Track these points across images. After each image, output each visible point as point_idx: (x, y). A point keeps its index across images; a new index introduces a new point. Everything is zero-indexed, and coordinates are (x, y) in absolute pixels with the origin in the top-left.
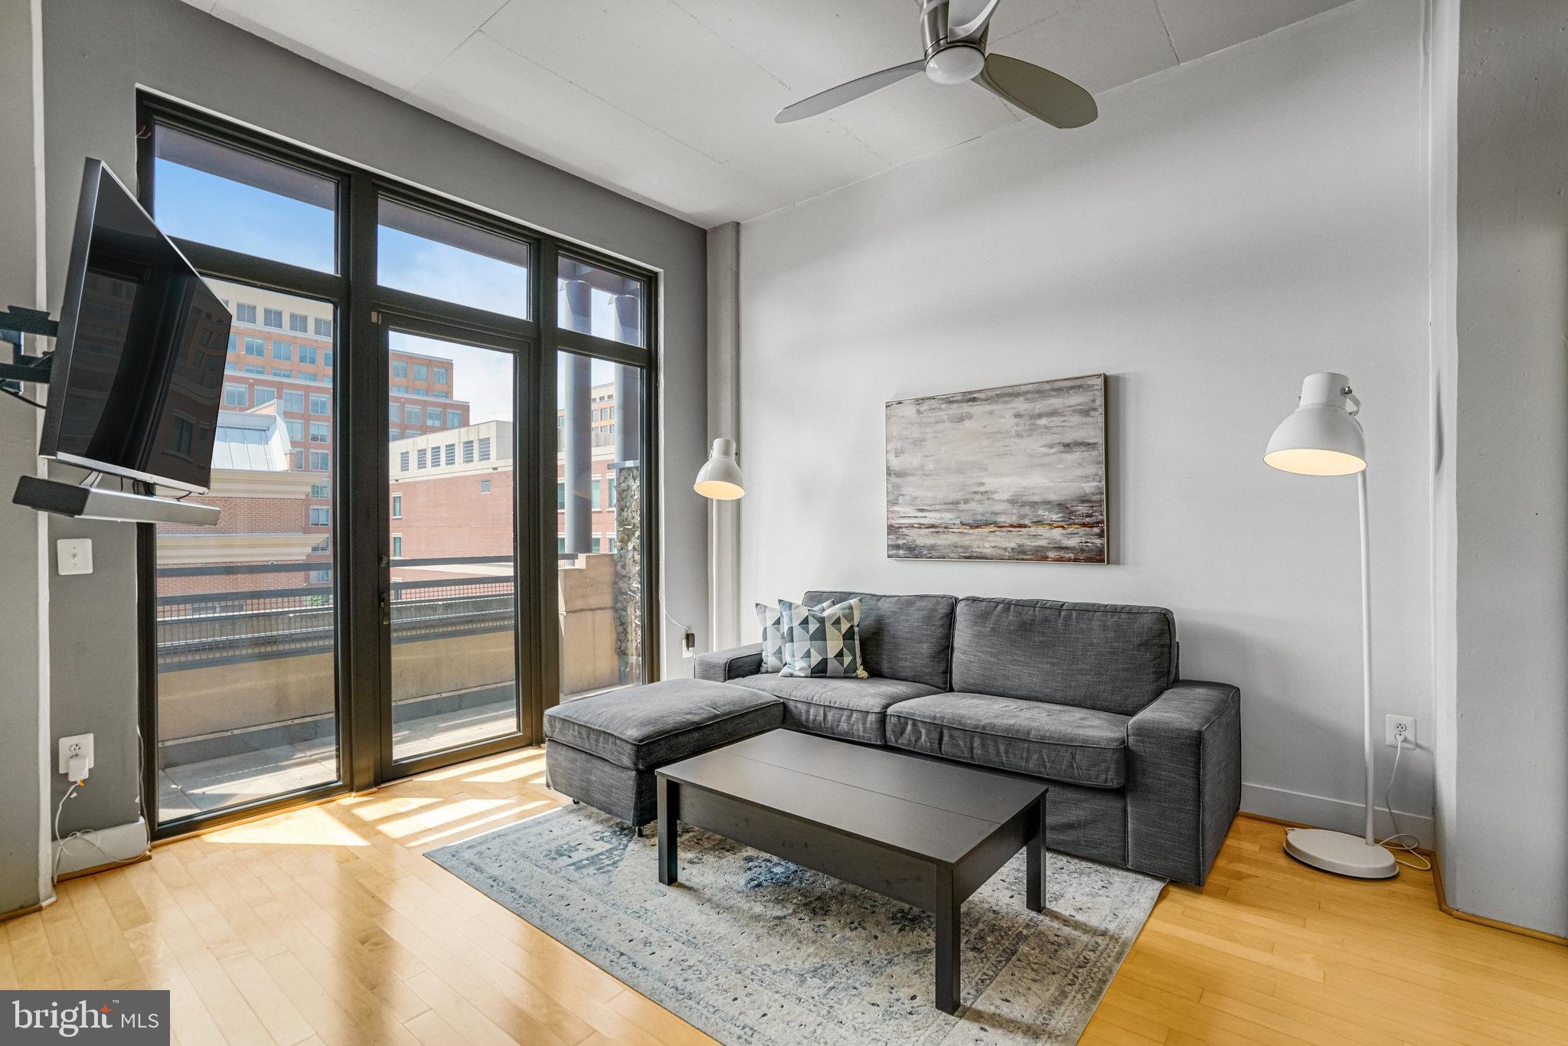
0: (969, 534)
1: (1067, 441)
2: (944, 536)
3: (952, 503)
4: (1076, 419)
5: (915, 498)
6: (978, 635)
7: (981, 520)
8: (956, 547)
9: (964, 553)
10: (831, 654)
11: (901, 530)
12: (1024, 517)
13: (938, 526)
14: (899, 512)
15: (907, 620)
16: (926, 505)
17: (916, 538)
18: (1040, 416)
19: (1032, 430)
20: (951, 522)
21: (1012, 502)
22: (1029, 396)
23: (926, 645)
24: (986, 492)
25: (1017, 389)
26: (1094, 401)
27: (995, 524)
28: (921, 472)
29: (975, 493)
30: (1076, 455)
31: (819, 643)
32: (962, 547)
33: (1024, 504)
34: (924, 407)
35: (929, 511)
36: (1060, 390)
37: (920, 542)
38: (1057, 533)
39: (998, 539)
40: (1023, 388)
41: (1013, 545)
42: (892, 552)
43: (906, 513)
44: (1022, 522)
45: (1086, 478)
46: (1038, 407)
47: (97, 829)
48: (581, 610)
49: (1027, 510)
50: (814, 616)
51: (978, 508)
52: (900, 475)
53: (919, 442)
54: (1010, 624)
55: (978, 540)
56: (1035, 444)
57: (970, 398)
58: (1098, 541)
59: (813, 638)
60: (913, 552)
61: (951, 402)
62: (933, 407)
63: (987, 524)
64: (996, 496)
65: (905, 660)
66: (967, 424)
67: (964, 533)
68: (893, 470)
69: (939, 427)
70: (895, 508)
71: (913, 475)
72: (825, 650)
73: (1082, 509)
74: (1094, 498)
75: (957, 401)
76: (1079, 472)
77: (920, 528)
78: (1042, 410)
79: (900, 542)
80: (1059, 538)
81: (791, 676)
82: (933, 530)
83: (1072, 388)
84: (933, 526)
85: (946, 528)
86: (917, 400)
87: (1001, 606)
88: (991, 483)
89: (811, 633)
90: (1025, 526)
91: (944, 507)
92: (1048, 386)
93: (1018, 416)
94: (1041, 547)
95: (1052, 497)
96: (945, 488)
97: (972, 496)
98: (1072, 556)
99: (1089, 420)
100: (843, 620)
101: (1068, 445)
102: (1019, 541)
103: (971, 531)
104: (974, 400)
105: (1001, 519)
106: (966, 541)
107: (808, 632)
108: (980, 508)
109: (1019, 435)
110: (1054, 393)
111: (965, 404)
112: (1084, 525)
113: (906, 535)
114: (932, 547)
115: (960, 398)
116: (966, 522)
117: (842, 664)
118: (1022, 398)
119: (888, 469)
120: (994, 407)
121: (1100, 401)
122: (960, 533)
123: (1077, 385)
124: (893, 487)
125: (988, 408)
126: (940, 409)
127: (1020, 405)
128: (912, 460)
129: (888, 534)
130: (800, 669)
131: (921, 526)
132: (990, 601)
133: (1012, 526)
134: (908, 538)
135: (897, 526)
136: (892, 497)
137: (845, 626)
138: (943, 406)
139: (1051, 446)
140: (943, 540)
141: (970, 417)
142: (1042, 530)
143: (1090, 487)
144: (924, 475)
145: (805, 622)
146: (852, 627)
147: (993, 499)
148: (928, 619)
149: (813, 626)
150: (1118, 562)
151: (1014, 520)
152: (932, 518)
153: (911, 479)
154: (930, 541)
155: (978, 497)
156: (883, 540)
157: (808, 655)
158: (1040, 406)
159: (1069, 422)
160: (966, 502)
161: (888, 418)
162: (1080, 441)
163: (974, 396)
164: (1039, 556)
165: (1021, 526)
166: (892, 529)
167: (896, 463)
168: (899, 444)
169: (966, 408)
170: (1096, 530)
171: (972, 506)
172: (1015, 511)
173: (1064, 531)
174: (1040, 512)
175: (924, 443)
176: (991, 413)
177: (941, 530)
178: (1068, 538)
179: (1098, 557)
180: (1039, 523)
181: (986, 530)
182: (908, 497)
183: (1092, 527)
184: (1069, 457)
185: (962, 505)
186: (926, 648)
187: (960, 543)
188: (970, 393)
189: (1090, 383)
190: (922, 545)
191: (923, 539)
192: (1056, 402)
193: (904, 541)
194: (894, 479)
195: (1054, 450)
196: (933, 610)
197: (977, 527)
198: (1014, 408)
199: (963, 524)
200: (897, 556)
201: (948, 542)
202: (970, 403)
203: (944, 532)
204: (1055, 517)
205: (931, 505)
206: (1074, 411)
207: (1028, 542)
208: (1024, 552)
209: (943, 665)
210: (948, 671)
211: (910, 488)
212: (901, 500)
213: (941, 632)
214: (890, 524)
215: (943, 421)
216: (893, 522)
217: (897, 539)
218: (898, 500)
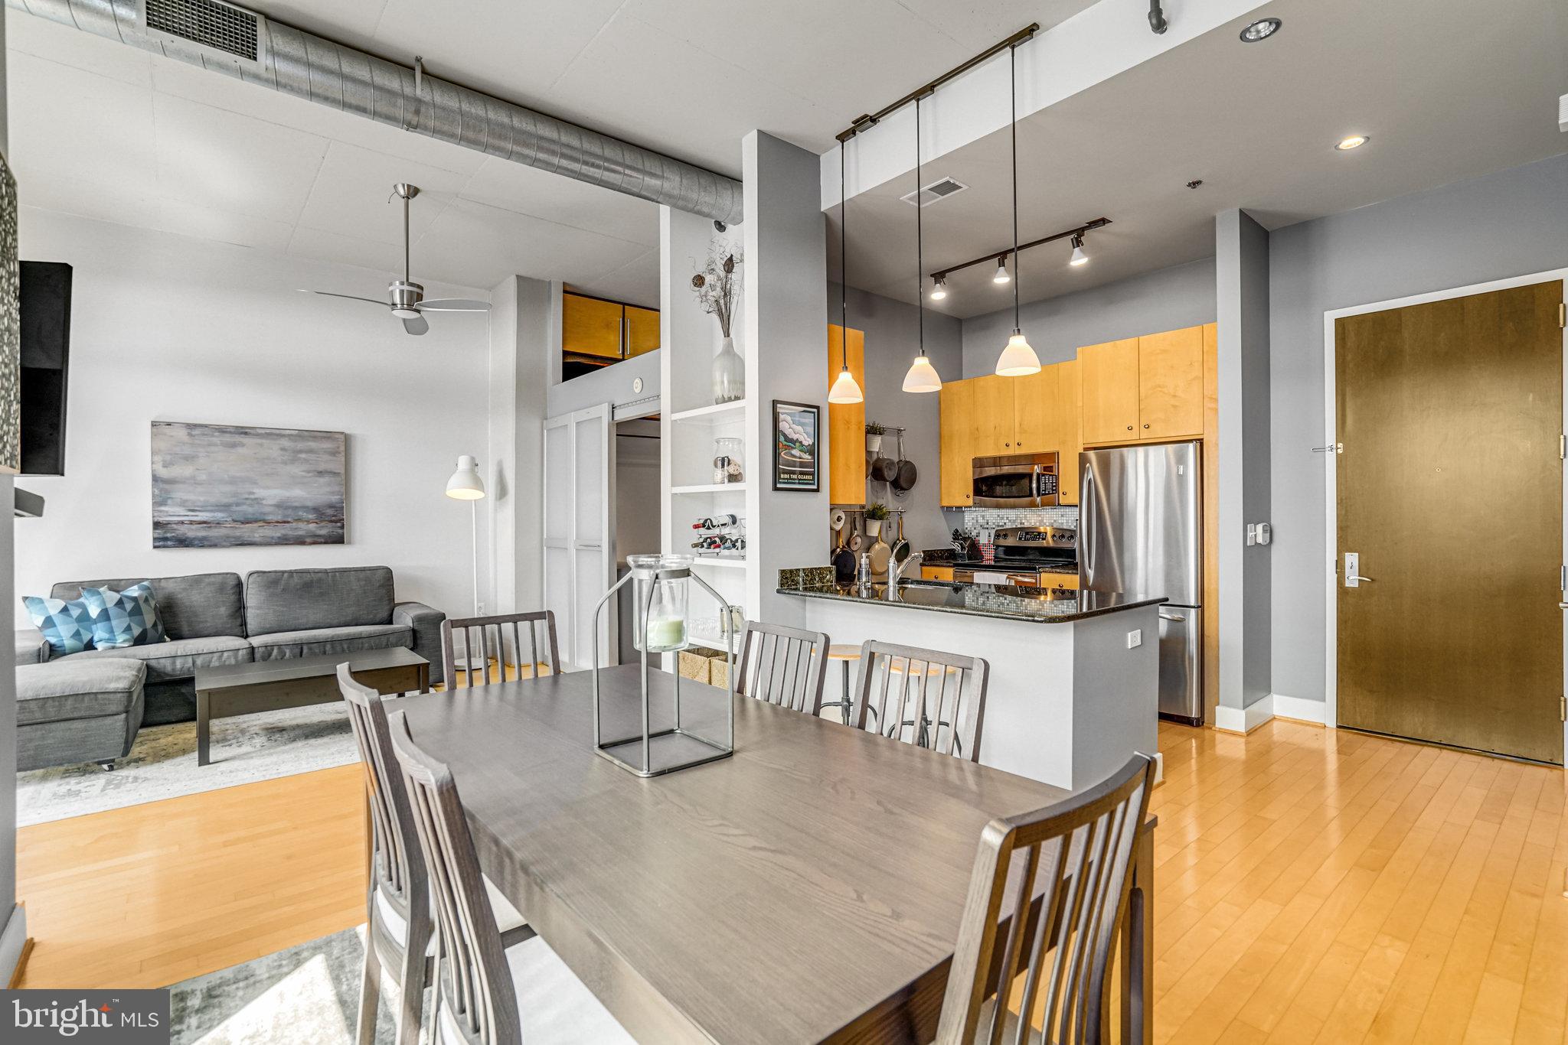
0: (240, 528)
1: (320, 470)
2: (217, 530)
3: (225, 506)
4: (326, 457)
5: (186, 501)
7: (251, 518)
8: (228, 537)
9: (234, 541)
11: (169, 526)
12: (288, 516)
13: (210, 523)
14: (167, 512)
16: (198, 506)
17: (186, 532)
18: (301, 452)
19: (294, 461)
20: (223, 519)
21: (279, 506)
22: (292, 437)
23: (223, 609)
24: (256, 499)
25: (283, 432)
26: (338, 448)
27: (265, 521)
28: (193, 481)
29: (247, 499)
30: (325, 480)
32: (233, 537)
33: (287, 508)
34: (196, 432)
35: (199, 511)
36: (315, 437)
37: (191, 534)
38: (312, 526)
39: (266, 531)
40: (288, 432)
41: (279, 535)
42: (157, 544)
43: (173, 513)
44: (286, 519)
45: (333, 493)
46: (299, 446)
49: (290, 512)
51: (249, 510)
52: (171, 482)
53: (188, 459)
54: (296, 585)
55: (245, 531)
56: (297, 470)
57: (243, 431)
58: (340, 531)
60: (183, 543)
61: (224, 432)
62: (206, 433)
63: (256, 521)
64: (264, 502)
66: (240, 450)
67: (236, 528)
68: (160, 478)
69: (213, 449)
70: (163, 508)
71: (184, 483)
73: (330, 512)
74: (338, 505)
75: (230, 432)
76: (328, 489)
78: (302, 448)
79: (169, 535)
80: (314, 529)
82: (205, 525)
83: (325, 437)
84: (205, 522)
85: (218, 523)
86: (188, 425)
88: (260, 493)
90: (288, 522)
91: (217, 508)
92: (306, 433)
93: (283, 449)
94: (301, 536)
95: (309, 504)
96: (220, 493)
97: (244, 501)
98: (323, 540)
99: (335, 458)
101: (321, 472)
102: (283, 532)
103: (242, 526)
104: (246, 433)
105: (269, 518)
106: (238, 533)
108: (250, 510)
109: (285, 463)
110: (311, 439)
111: (237, 436)
112: (331, 521)
114: (204, 538)
115: (232, 430)
116: (237, 519)
118: (287, 439)
119: (154, 476)
120: (264, 441)
121: (342, 448)
122: (232, 527)
123: (328, 435)
124: (161, 491)
125: (259, 441)
126: (213, 436)
127: (285, 443)
128: (182, 471)
129: (154, 529)
131: (191, 523)
132: (276, 572)
133: (278, 522)
134: (177, 531)
135: (164, 522)
136: (159, 499)
138: (217, 434)
139: (309, 472)
140: (214, 533)
141: (243, 445)
142: (301, 525)
143: (335, 498)
144: (195, 483)
147: (262, 504)
148: (220, 590)
150: (349, 543)
151: (279, 518)
152: (203, 516)
153: (181, 486)
154: (202, 534)
155: (248, 502)
156: (149, 533)
158: (300, 445)
159: (320, 457)
160: (238, 505)
161: (154, 434)
162: (329, 470)
163: (247, 431)
164: (300, 541)
165: (285, 522)
166: (157, 525)
167: (164, 473)
168: (168, 458)
169: (239, 439)
170: (339, 524)
171: (244, 508)
172: (280, 512)
173: (318, 526)
174: (300, 513)
175: (196, 459)
176: (261, 445)
177: (212, 525)
178: (320, 530)
179: (339, 540)
180: (299, 520)
181: (256, 525)
182: (179, 500)
183: (336, 523)
184: (322, 480)
185: (234, 507)
186: (224, 611)
187: (231, 535)
188: (242, 427)
189: (337, 436)
190: (193, 537)
191: (192, 532)
192: (313, 445)
193: (173, 534)
194: (161, 485)
195: (310, 474)
196: (223, 583)
197: (247, 523)
198: (279, 444)
199: (234, 521)
200: (165, 547)
201: (221, 534)
202: (242, 436)
203: (216, 527)
204: (310, 516)
205: (202, 507)
206: (325, 452)
207: (290, 533)
208: (286, 539)
209: (239, 620)
210: (244, 624)
211: (180, 493)
212: (169, 502)
213: (233, 598)
214: (156, 520)
215: (215, 445)
216: (160, 519)
217: (165, 532)
218: (166, 502)
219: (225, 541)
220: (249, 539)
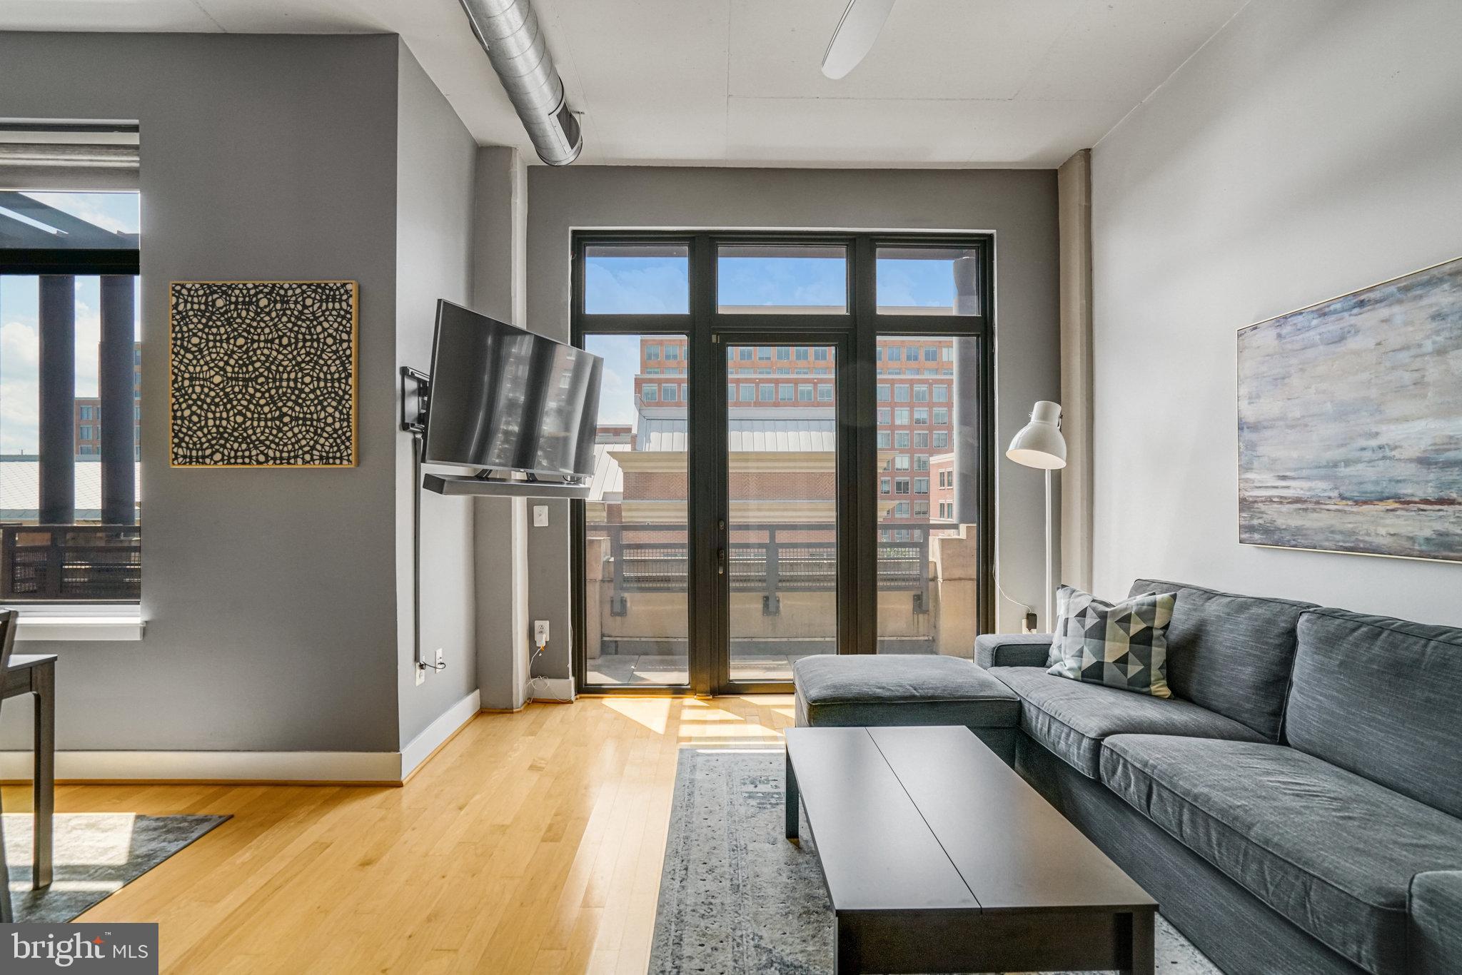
0: (1352, 513)
2: (1315, 516)
3: (1325, 467)
5: (1274, 461)
6: (1321, 669)
7: (1371, 493)
8: (1332, 532)
9: (1344, 542)
10: (1109, 659)
11: (1256, 505)
13: (1306, 501)
14: (1253, 481)
15: (1232, 631)
16: (1289, 470)
17: (1275, 516)
20: (1326, 494)
21: (1424, 462)
23: (1249, 670)
24: (1381, 448)
27: (1396, 498)
28: (1284, 423)
29: (1363, 449)
31: (1095, 641)
32: (1341, 532)
33: (1449, 465)
34: (1286, 330)
35: (1294, 478)
37: (1281, 522)
39: (1398, 522)
41: (1427, 533)
42: (1245, 536)
43: (1264, 482)
44: (1441, 495)
47: (549, 678)
48: (960, 579)
50: (1094, 609)
51: (1368, 474)
52: (1255, 427)
53: (1280, 380)
54: (1371, 661)
55: (1361, 520)
57: (1360, 302)
59: (1089, 634)
60: (1272, 538)
61: (1325, 314)
62: (1298, 326)
63: (1382, 499)
64: (1397, 454)
65: (1220, 685)
66: (1353, 344)
67: (1346, 513)
68: (1245, 423)
69: (1310, 353)
70: (1250, 475)
71: (1271, 427)
72: (1100, 651)
75: (1333, 312)
77: (1281, 503)
79: (1255, 522)
81: (1060, 675)
82: (1299, 506)
84: (1298, 500)
85: (1318, 503)
86: (1277, 320)
87: (1364, 629)
88: (1391, 432)
89: (1087, 627)
90: (1447, 502)
91: (1315, 472)
93: (1437, 318)
96: (1318, 444)
97: (1358, 454)
100: (1134, 619)
102: (1439, 526)
103: (1355, 509)
104: (1360, 304)
106: (1348, 523)
107: (1083, 627)
109: (1440, 351)
111: (1346, 314)
113: (1262, 513)
114: (1298, 531)
115: (1338, 306)
116: (1347, 495)
117: (1125, 673)
119: (1240, 420)
120: (1392, 310)
122: (1339, 511)
124: (1246, 447)
125: (1383, 313)
126: (1309, 328)
127: (1439, 299)
128: (1269, 407)
129: (1241, 510)
130: (1070, 669)
131: (1282, 500)
132: (1354, 618)
134: (1264, 515)
135: (1251, 499)
136: (1245, 459)
137: (1136, 627)
138: (1313, 322)
140: (1315, 521)
141: (1353, 332)
144: (1288, 426)
145: (1082, 614)
146: (1150, 629)
147: (1392, 459)
148: (1259, 633)
149: (1091, 621)
152: (1297, 488)
153: (1268, 433)
154: (1295, 522)
155: (1369, 455)
156: (1234, 519)
157: (1080, 654)
160: (1347, 463)
161: (1240, 351)
163: (1362, 297)
165: (1439, 502)
166: (1245, 504)
167: (1250, 414)
168: (1255, 385)
169: (1350, 319)
171: (1356, 469)
172: (1431, 477)
175: (1286, 381)
176: (1387, 321)
177: (1310, 506)
181: (1380, 507)
182: (1265, 459)
185: (1343, 469)
186: (1247, 673)
187: (1339, 527)
188: (1355, 294)
190: (1284, 527)
191: (1284, 518)
193: (1261, 521)
194: (1246, 433)
196: (1270, 622)
197: (1365, 503)
198: (1431, 307)
199: (1342, 497)
200: (1252, 542)
201: (1321, 524)
202: (1354, 311)
203: (1314, 510)
205: (1295, 470)
209: (1274, 703)
210: (1279, 713)
211: (1270, 448)
212: (1256, 464)
213: (1274, 654)
214: (1241, 496)
215: (1313, 345)
216: (1247, 494)
217: (1252, 518)
218: (1252, 463)
219: (1327, 540)
220: (1367, 538)
